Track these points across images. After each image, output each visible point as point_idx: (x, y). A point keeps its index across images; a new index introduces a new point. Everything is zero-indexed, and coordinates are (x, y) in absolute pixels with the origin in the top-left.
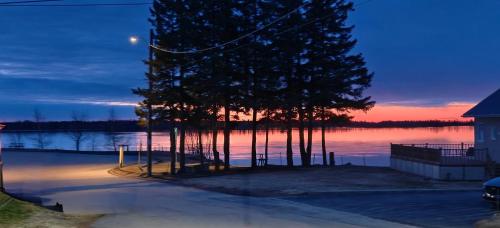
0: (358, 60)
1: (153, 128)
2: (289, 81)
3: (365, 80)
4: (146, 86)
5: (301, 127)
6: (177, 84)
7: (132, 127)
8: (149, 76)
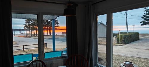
0: (57, 21)
1: (26, 30)
2: (48, 23)
3: (58, 23)
4: (25, 24)
5: (49, 30)
6: (30, 24)
7: (23, 30)
8: (26, 22)
